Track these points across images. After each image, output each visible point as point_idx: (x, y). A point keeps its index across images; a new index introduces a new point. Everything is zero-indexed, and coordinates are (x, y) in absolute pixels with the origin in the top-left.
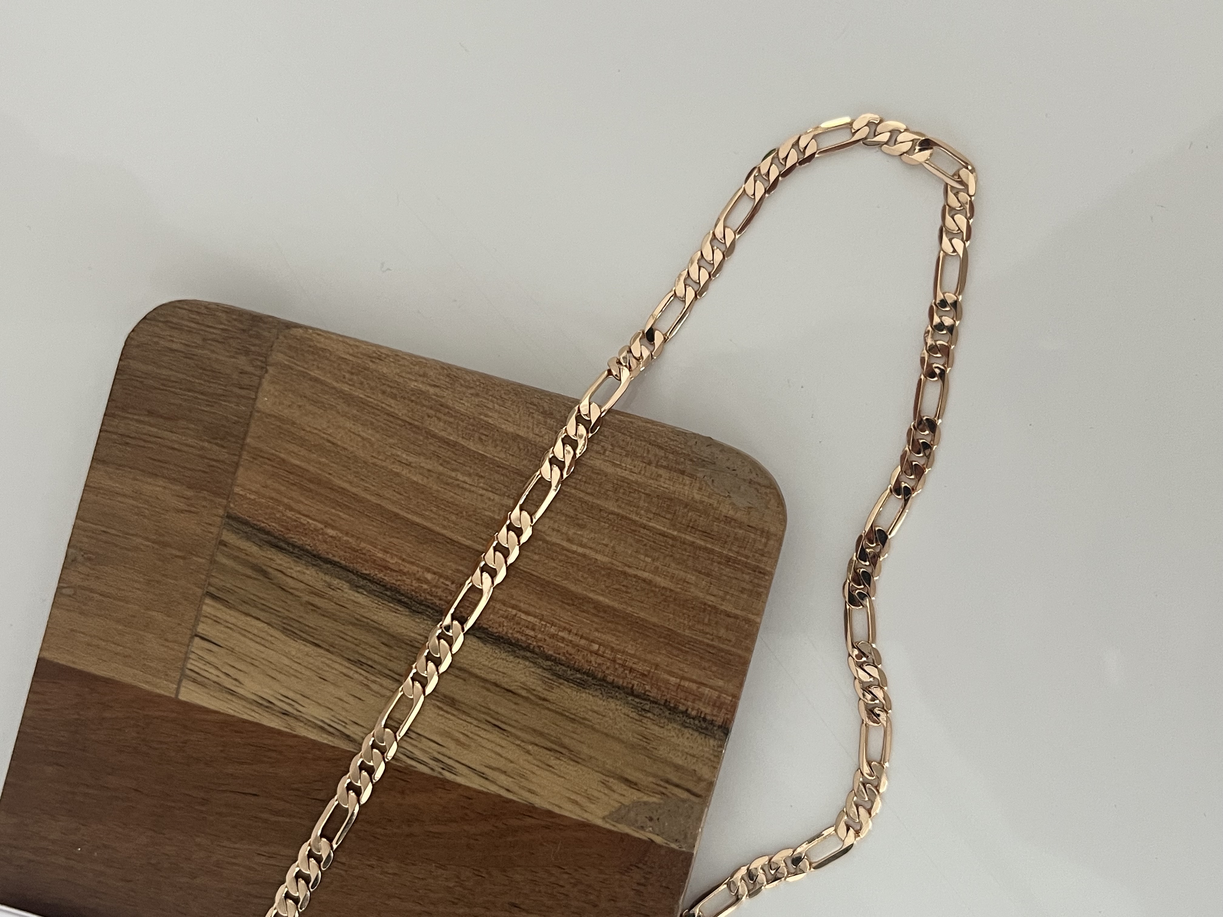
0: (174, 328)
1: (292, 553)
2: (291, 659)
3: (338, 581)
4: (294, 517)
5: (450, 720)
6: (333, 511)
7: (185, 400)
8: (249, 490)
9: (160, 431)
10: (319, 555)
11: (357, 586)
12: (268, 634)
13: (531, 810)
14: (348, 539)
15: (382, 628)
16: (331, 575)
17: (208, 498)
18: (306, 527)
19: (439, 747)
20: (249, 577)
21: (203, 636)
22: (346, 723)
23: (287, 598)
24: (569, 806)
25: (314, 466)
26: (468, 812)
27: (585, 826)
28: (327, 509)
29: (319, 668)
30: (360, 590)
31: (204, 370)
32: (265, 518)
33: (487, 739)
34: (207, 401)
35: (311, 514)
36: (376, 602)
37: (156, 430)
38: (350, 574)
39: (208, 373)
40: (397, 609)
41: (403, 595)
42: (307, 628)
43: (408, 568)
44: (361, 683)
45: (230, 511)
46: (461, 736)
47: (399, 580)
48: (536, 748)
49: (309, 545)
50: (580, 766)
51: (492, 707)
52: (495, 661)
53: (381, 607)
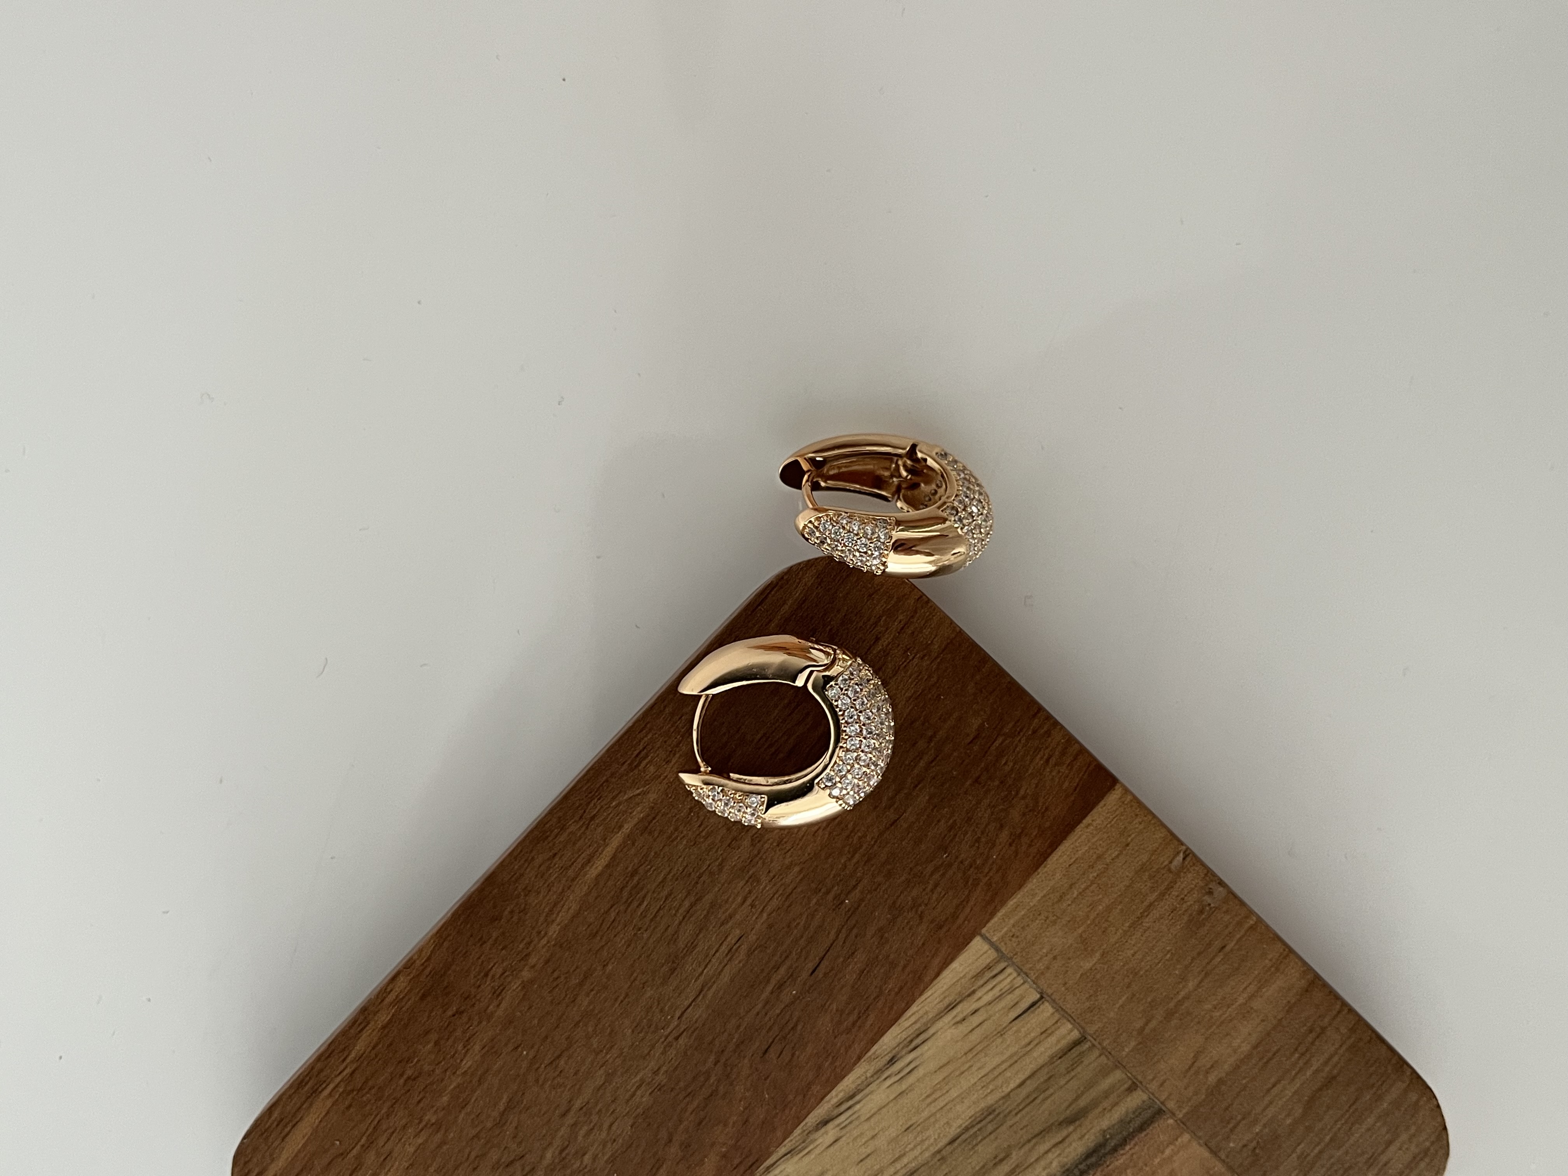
0: (1415, 1158)
1: (1077, 1166)
2: (952, 1101)
7: (1323, 1129)
8: (1178, 1151)
9: (1304, 1077)
12: (995, 1089)
17: (1195, 1098)
20: (1076, 1100)
21: (1036, 1006)
22: (842, 1129)
23: (1026, 1132)
29: (926, 1129)
32: (1135, 1153)
42: (979, 1139)
45: (1165, 1116)
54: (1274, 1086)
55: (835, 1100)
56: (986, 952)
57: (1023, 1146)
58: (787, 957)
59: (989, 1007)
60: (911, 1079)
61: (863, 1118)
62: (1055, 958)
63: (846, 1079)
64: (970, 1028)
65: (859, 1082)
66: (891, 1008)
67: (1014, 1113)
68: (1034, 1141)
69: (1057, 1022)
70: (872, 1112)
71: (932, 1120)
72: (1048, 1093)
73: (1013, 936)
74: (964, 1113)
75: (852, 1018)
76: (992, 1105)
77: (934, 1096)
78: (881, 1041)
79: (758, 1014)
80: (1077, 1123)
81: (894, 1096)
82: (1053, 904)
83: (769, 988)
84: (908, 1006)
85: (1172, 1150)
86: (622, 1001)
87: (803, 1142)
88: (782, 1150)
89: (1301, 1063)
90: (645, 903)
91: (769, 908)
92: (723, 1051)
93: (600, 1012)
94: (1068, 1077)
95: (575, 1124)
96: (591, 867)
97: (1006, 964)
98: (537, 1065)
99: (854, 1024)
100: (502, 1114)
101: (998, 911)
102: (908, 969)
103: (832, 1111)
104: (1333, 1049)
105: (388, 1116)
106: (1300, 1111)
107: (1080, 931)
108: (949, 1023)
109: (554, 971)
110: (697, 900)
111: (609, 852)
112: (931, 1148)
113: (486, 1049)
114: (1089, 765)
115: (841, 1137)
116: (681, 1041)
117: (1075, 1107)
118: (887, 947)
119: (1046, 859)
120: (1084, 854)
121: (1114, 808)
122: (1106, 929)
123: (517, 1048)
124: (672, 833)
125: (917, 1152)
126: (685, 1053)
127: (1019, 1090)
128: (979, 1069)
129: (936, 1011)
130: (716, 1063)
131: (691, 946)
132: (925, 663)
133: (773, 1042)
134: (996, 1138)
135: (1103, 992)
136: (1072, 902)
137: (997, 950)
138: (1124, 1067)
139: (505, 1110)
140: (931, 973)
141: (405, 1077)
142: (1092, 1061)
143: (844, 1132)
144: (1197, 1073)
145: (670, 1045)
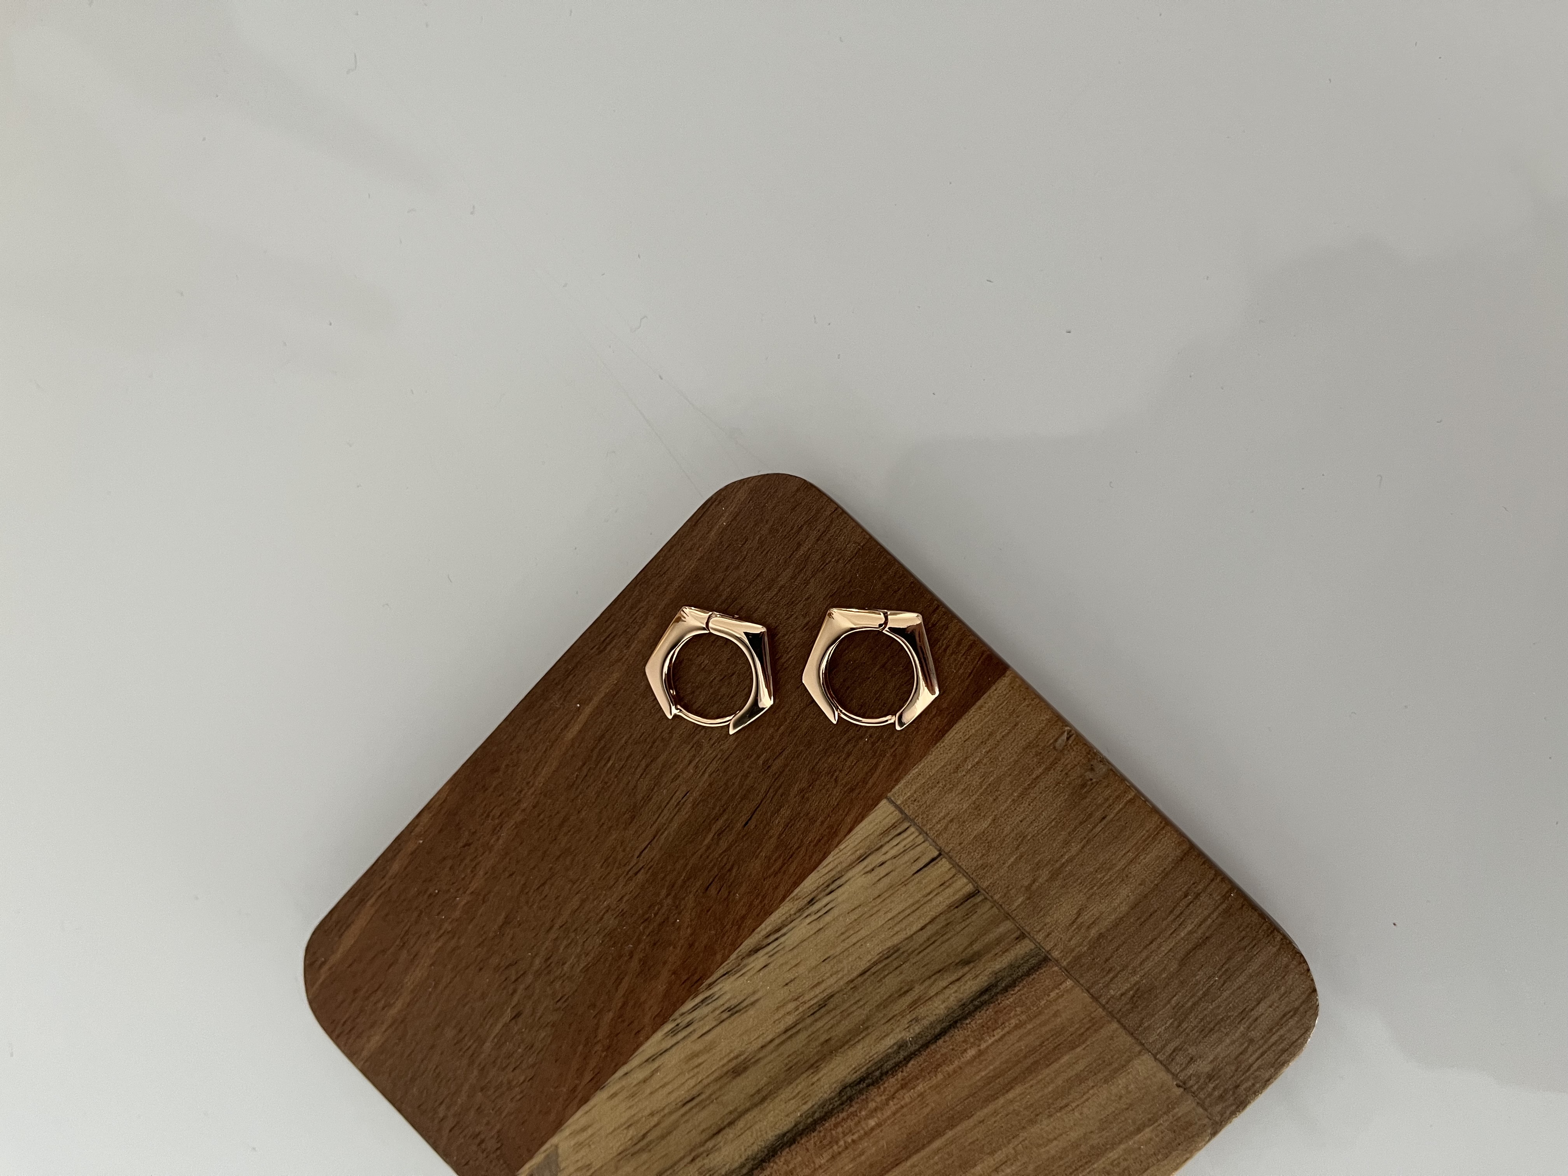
0: (1284, 1015)
1: (972, 1001)
2: (864, 938)
3: (917, 1031)
4: (1007, 1024)
5: (721, 1059)
6: (991, 1067)
7: (1196, 985)
8: (1063, 995)
9: (1178, 938)
10: (954, 1028)
11: (900, 1047)
12: (901, 930)
13: (597, 1083)
14: (955, 1066)
15: (846, 1047)
16: (927, 1028)
17: (1078, 949)
18: (990, 1030)
19: (700, 1034)
20: (971, 944)
21: (937, 861)
22: (770, 956)
23: (927, 969)
24: (583, 1121)
25: (1048, 1075)
26: (626, 1024)
27: (558, 1125)
28: (997, 1063)
29: (840, 962)
30: (895, 1047)
31: (1219, 1023)
32: (1024, 994)
33: (683, 1084)
34: (1183, 1006)
35: (1001, 1043)
36: (875, 1056)
37: (1183, 935)
38: (917, 1047)
39: (1212, 1025)
40: (856, 1072)
41: (868, 1086)
42: (886, 973)
43: (893, 1106)
44: (802, 995)
45: (1050, 964)
46: (700, 1061)
47: (884, 1091)
48: (652, 1124)
49: (970, 1023)
50: (615, 1154)
51: (712, 1107)
52: (754, 1135)
53: (867, 1057)
54: (1151, 943)
55: (764, 933)
56: (892, 813)
57: (924, 981)
58: (724, 810)
59: (894, 861)
60: (828, 918)
61: (787, 949)
62: (951, 821)
63: (773, 915)
64: (878, 878)
65: (784, 918)
66: (811, 857)
67: (917, 952)
68: (934, 978)
69: (954, 876)
70: (795, 944)
71: (846, 953)
72: (946, 937)
73: (915, 800)
74: (873, 950)
75: (779, 863)
76: (898, 945)
77: (847, 934)
78: (802, 885)
79: (701, 856)
80: (972, 965)
81: (814, 932)
82: (950, 774)
83: (710, 836)
84: (824, 857)
85: (1057, 994)
86: (592, 842)
87: (739, 965)
88: (721, 971)
89: (1177, 923)
90: (611, 762)
91: (709, 770)
92: (673, 886)
93: (575, 850)
94: (963, 925)
95: (556, 939)
96: (568, 732)
97: (909, 824)
98: (527, 891)
99: (780, 868)
100: (500, 928)
101: (902, 778)
102: (826, 825)
103: (762, 941)
104: (1206, 913)
105: (416, 922)
106: (1175, 966)
107: (974, 798)
108: (860, 872)
109: (539, 815)
110: (652, 761)
111: (583, 718)
112: (845, 978)
113: (489, 874)
114: (983, 654)
115: (769, 964)
116: (639, 875)
117: (970, 951)
118: (807, 806)
119: (943, 735)
120: (977, 731)
121: (1005, 693)
122: (997, 797)
123: (511, 875)
124: (631, 707)
125: (832, 980)
126: (643, 886)
127: (921, 932)
128: (886, 913)
129: (849, 861)
130: (668, 895)
131: (648, 799)
132: (841, 565)
133: (713, 880)
134: (901, 973)
135: (995, 852)
136: (967, 773)
137: (901, 812)
138: (1013, 919)
139: (503, 925)
140: (844, 829)
141: (428, 893)
142: (985, 911)
143: (772, 959)
144: (1079, 928)
145: (631, 879)
